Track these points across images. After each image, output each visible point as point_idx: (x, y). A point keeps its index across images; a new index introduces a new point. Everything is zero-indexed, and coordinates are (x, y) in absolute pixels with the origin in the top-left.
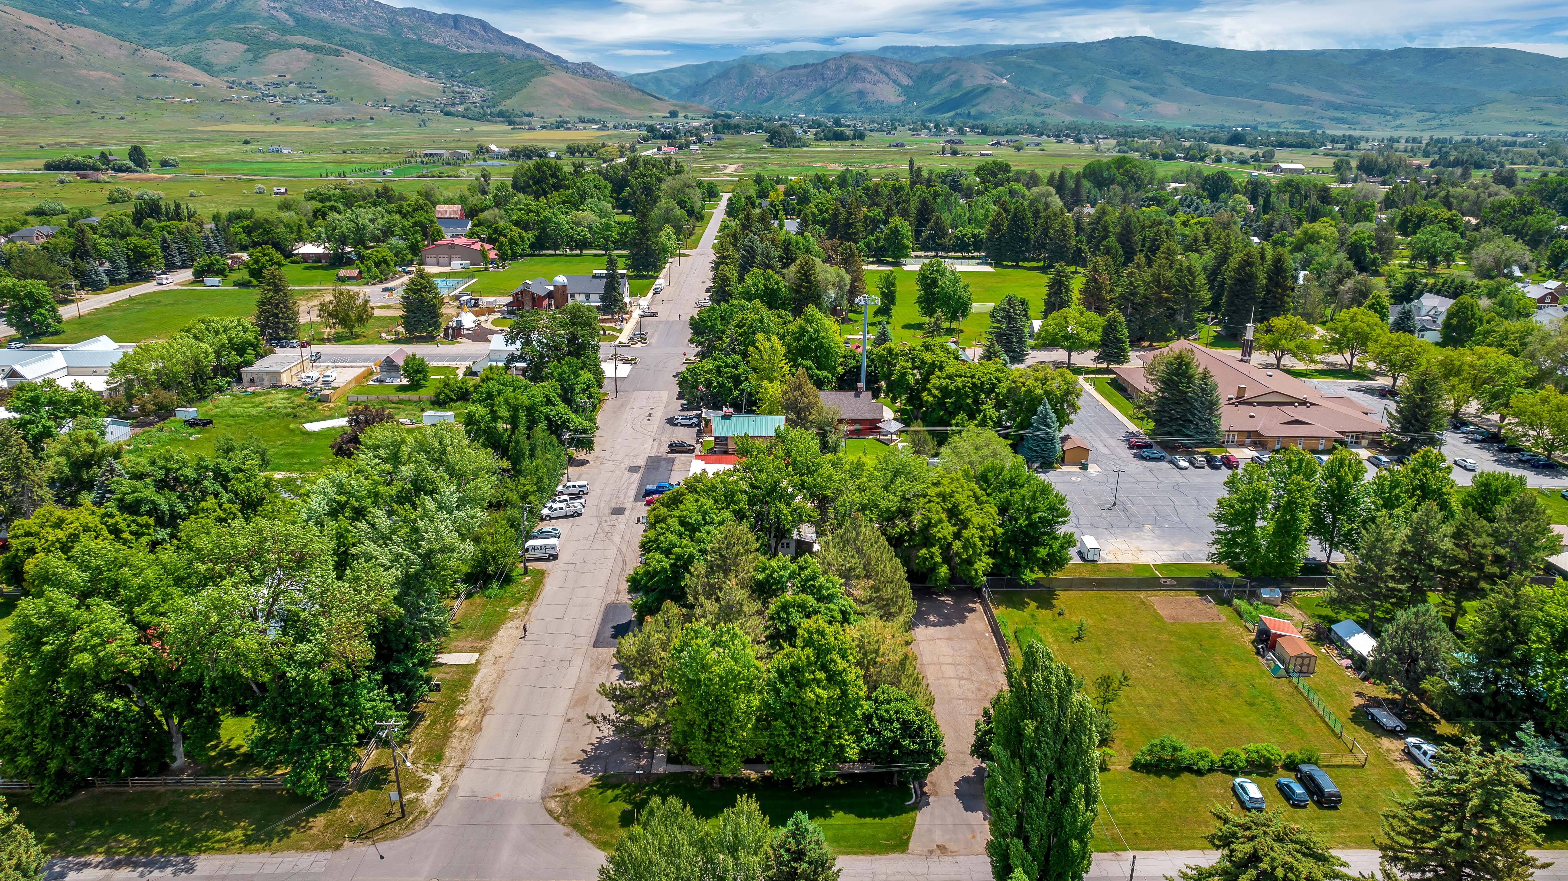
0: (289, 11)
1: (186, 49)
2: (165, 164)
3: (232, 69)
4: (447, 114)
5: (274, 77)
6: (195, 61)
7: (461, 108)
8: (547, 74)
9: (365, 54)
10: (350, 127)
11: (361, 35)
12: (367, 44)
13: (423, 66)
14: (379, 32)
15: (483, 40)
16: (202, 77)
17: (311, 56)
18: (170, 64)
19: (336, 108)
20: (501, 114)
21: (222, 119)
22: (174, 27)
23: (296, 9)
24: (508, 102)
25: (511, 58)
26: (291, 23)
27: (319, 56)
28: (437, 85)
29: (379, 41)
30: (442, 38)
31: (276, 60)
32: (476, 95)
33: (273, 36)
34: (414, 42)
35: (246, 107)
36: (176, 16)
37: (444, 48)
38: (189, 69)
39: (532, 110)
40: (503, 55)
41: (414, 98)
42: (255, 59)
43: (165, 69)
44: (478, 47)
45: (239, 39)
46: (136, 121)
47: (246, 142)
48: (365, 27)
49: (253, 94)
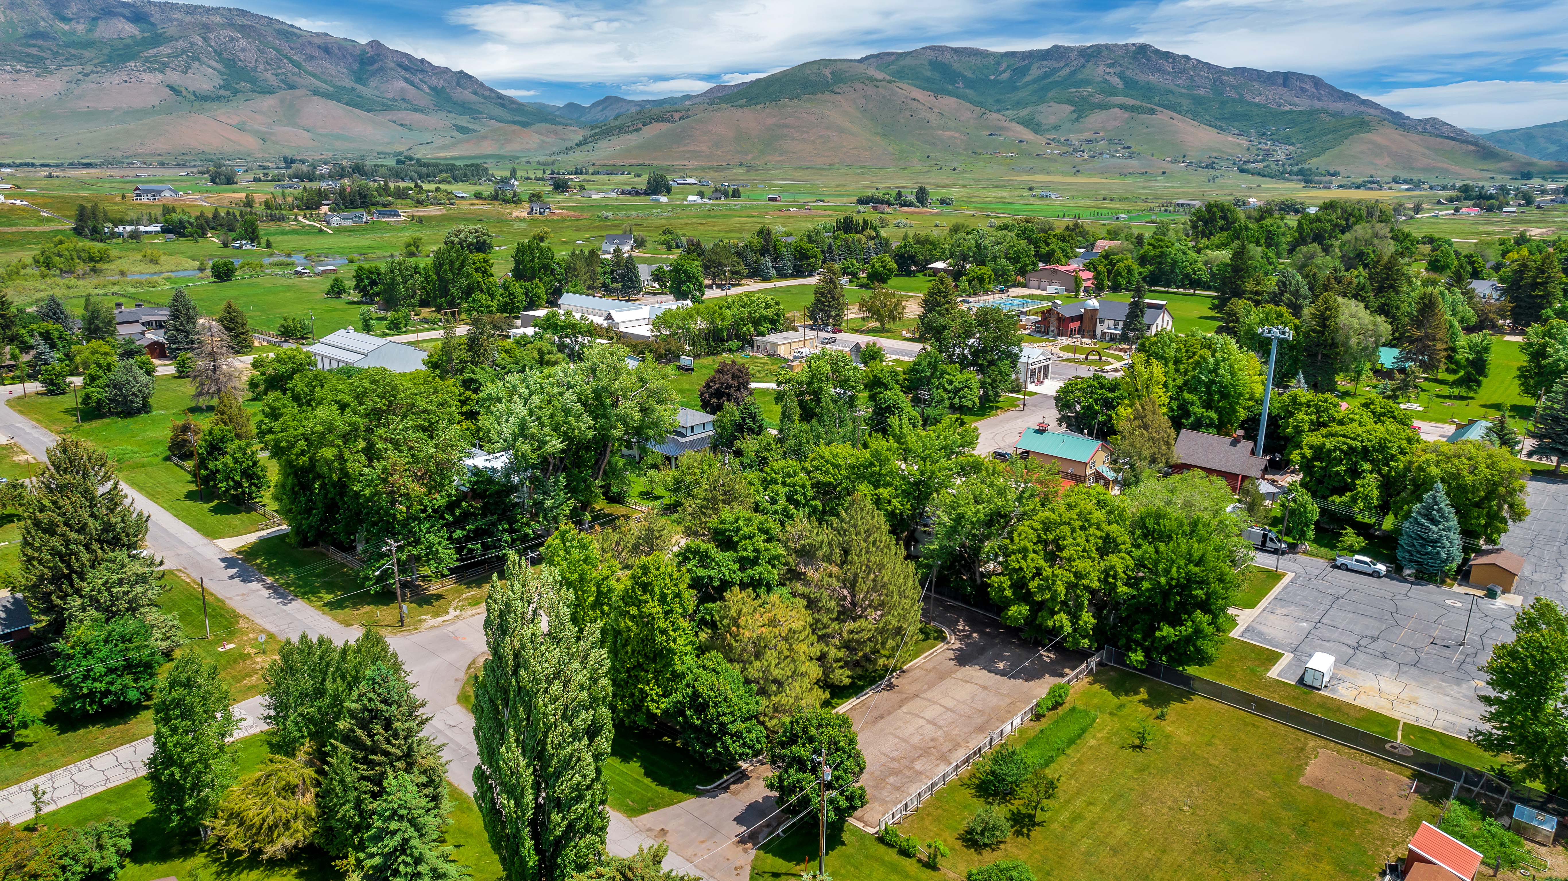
0: (1121, 76)
1: (1024, 113)
2: (943, 202)
3: (1056, 128)
4: (1242, 171)
5: (1089, 135)
6: (1028, 123)
7: (1260, 166)
8: (1370, 131)
9: (1180, 113)
10: (1140, 181)
11: (1182, 94)
12: (1186, 103)
13: (1236, 124)
14: (1201, 92)
15: (1312, 97)
16: (1027, 134)
17: (1127, 115)
18: (1006, 124)
19: (1134, 163)
20: (1301, 172)
21: (1031, 170)
22: (1022, 94)
23: (1128, 73)
24: (1314, 160)
25: (1335, 115)
26: (1121, 86)
27: (1135, 115)
28: (1244, 142)
29: (1199, 101)
30: (1263, 96)
31: (1096, 119)
32: (1281, 153)
33: (1099, 98)
34: (1233, 100)
35: (1055, 161)
36: (1027, 85)
37: (1265, 106)
38: (1020, 128)
39: (1338, 169)
40: (1326, 112)
41: (1214, 154)
42: (1077, 120)
43: (1001, 128)
44: (1303, 104)
45: (1068, 102)
46: (964, 171)
47: (1031, 189)
48: (1189, 88)
49: (1065, 149)
